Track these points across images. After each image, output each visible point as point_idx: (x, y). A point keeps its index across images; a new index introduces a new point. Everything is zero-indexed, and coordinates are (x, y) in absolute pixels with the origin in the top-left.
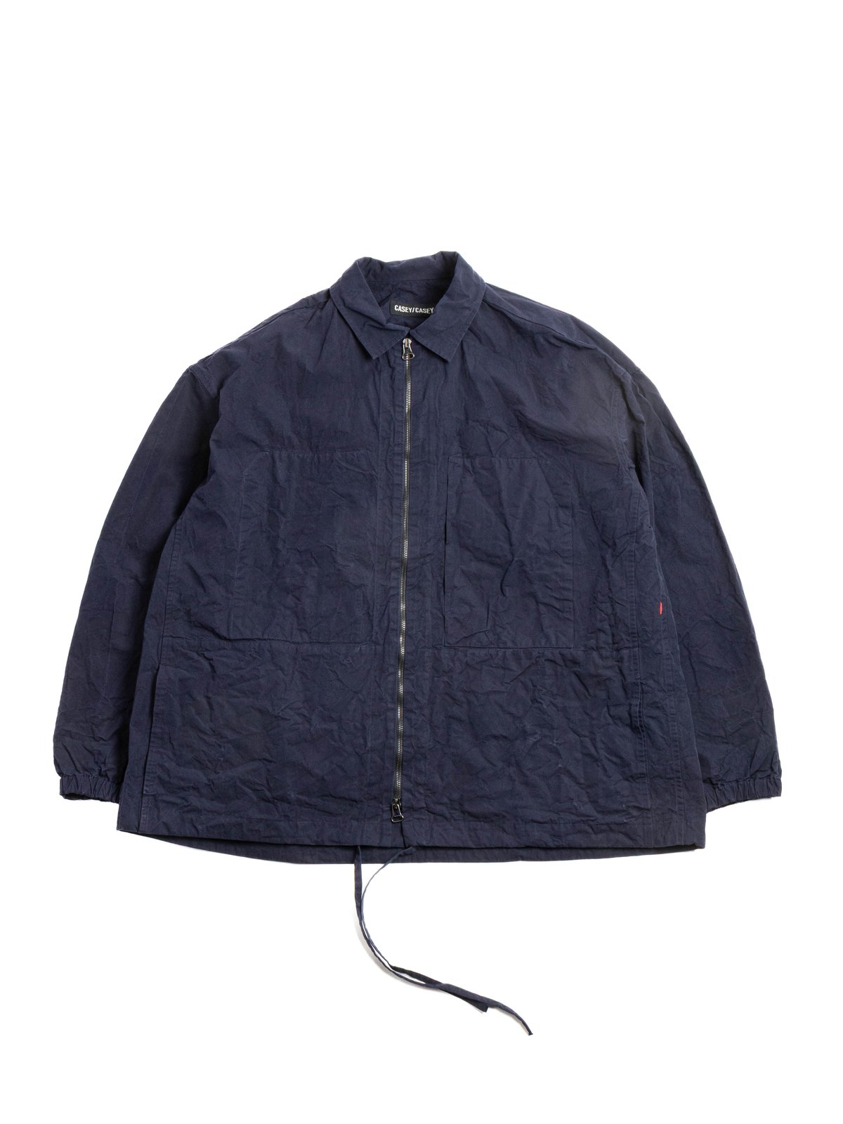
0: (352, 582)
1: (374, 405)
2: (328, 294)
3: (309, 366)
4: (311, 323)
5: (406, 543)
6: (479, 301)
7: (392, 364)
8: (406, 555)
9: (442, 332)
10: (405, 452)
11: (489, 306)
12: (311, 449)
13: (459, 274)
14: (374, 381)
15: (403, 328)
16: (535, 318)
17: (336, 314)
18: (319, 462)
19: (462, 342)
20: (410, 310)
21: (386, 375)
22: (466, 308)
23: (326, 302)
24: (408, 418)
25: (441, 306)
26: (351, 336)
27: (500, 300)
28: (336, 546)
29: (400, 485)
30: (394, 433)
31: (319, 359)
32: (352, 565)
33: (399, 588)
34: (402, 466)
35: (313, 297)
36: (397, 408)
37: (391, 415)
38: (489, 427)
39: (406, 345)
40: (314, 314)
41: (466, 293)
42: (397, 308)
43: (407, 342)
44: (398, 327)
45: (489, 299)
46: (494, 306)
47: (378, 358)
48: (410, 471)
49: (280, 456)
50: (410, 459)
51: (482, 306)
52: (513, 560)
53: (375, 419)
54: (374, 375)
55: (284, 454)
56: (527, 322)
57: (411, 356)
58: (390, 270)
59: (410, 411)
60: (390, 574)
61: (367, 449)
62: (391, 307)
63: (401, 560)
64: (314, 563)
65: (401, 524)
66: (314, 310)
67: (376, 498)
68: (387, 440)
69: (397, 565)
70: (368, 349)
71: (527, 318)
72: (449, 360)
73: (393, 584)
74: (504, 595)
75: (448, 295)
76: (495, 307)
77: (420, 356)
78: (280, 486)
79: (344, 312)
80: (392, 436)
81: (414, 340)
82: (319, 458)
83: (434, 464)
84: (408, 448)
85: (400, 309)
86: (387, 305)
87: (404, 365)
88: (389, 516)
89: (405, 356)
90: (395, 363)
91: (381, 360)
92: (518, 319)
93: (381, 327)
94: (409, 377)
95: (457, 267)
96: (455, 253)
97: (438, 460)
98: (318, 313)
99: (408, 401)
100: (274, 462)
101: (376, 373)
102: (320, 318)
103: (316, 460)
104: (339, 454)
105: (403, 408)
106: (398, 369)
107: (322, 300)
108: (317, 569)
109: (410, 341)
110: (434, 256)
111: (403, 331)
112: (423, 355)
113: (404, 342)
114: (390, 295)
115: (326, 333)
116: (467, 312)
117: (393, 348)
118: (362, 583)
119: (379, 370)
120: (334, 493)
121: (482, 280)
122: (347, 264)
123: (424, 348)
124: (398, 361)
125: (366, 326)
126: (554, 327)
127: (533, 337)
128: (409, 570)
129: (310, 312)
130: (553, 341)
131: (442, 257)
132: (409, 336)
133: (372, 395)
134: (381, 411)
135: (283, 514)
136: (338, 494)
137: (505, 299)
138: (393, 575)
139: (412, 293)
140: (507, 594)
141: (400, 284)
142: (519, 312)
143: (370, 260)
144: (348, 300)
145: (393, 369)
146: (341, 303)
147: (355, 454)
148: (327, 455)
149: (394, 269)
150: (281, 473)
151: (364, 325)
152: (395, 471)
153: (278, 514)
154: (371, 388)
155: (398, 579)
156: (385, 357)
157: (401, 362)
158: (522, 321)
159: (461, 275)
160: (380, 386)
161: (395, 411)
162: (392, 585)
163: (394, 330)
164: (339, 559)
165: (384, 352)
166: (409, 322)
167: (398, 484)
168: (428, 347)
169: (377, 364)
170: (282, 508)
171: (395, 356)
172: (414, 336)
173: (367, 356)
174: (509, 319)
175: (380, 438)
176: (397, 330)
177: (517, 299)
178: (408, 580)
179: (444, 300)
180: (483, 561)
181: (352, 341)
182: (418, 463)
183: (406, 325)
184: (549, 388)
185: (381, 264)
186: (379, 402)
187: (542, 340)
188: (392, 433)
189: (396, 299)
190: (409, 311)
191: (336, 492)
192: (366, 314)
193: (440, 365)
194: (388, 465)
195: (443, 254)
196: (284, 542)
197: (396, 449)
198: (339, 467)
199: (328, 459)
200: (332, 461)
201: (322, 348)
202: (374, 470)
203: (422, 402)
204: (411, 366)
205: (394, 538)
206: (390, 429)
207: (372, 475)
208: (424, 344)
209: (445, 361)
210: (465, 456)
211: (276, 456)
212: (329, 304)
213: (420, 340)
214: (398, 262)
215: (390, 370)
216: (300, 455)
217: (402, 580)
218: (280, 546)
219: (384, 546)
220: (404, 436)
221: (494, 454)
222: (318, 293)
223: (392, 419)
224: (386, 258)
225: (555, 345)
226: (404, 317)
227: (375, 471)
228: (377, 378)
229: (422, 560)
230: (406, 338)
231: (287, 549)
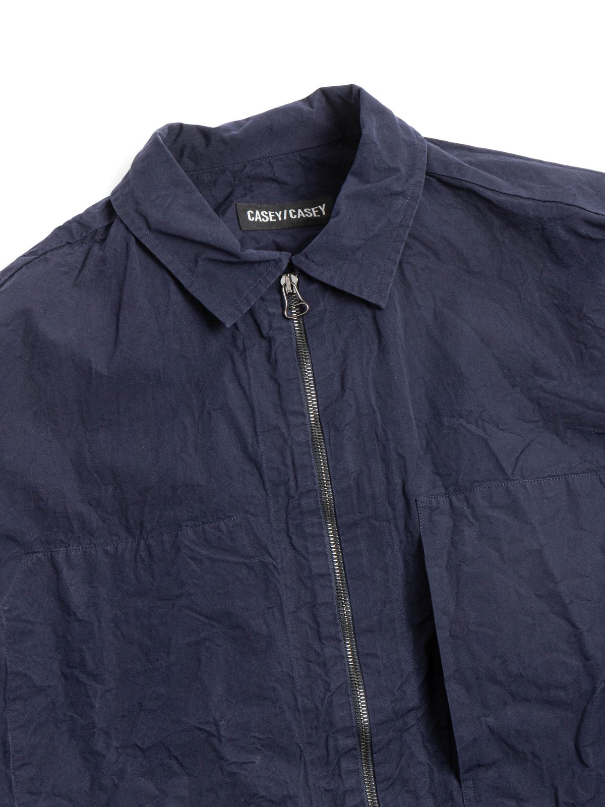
0: (264, 794)
1: (243, 419)
2: (108, 208)
3: (99, 365)
4: (86, 272)
5: (361, 693)
6: (421, 177)
7: (265, 332)
8: (365, 717)
9: (358, 249)
10: (324, 505)
11: (440, 181)
12: (129, 531)
13: (370, 128)
14: (234, 370)
15: (276, 254)
16: (539, 191)
17: (134, 248)
18: (150, 555)
19: (401, 263)
20: (279, 215)
21: (256, 355)
22: (397, 194)
23: (108, 228)
24: (317, 433)
25: (347, 197)
26: (173, 287)
27: (460, 167)
28: (217, 726)
29: (327, 575)
30: (295, 471)
31: (115, 344)
32: (258, 759)
33: (361, 791)
34: (321, 536)
35: (78, 221)
36: (292, 419)
37: (282, 435)
38: (486, 424)
39: (289, 288)
40: (87, 254)
41: (392, 165)
42: (253, 215)
43: (290, 282)
44: (266, 254)
45: (438, 169)
46: (449, 180)
47: (235, 325)
48: (340, 542)
49: (68, 556)
50: (336, 517)
51: (427, 187)
52: (594, 689)
53: (251, 450)
54: (233, 362)
55: (75, 552)
56: (526, 202)
57: (302, 308)
58: (224, 141)
59: (319, 419)
60: (339, 763)
61: (247, 512)
62: (239, 218)
63: (357, 732)
64: (176, 767)
65: (343, 657)
66: (85, 247)
67: (281, 611)
68: (282, 488)
69: (351, 742)
70: (211, 307)
71: (523, 193)
72: (382, 304)
73: (349, 783)
74: (585, 765)
75: (355, 174)
76: (453, 181)
77: (321, 307)
78: (78, 620)
79: (150, 242)
80: (292, 479)
81: (302, 274)
82: (148, 547)
83: (388, 521)
84: (328, 494)
85: (258, 218)
86: (231, 212)
87: (290, 329)
88: (316, 645)
89: (290, 309)
90: (271, 327)
91: (241, 326)
92: (503, 198)
93: (232, 259)
94: (304, 352)
95: (364, 116)
96: (351, 87)
97: (394, 509)
98: (96, 249)
99: (312, 402)
100: (57, 571)
101: (236, 355)
102: (103, 260)
103: (143, 553)
104: (190, 532)
105: (304, 415)
106: (280, 338)
107: (99, 223)
108: (185, 780)
109: (295, 279)
110: (308, 100)
111: (277, 262)
112: (327, 303)
113: (283, 282)
114: (231, 193)
115: (121, 290)
116: (401, 202)
117: (261, 297)
118: (285, 792)
119: (242, 348)
120: (193, 614)
121: (417, 134)
122: (138, 142)
123: (326, 287)
124: (278, 323)
125: (200, 263)
126: (581, 202)
127: (543, 229)
128: (375, 749)
129: (78, 253)
130: (584, 230)
131: (324, 99)
132: (291, 269)
133: (235, 399)
134: (259, 430)
135: (95, 677)
136: (201, 614)
137: (470, 163)
138: (346, 764)
139: (275, 180)
140: (591, 761)
141: (247, 169)
142: (504, 185)
143: (181, 127)
144: (155, 215)
145: (270, 340)
146: (140, 223)
147: (224, 528)
148: (165, 537)
149: (233, 138)
150: (77, 595)
151: (196, 262)
152: (311, 549)
153: (83, 677)
154: (231, 387)
155: (357, 771)
156: (250, 320)
157: (283, 324)
158: (515, 201)
159: (374, 131)
160: (249, 379)
161: (288, 426)
162: (347, 786)
163: (259, 262)
164: (229, 752)
165: (246, 309)
166: (282, 240)
167: (321, 575)
168: (335, 284)
169: (234, 339)
170: (90, 665)
171: (269, 314)
172: (304, 269)
173: (211, 322)
174: (487, 201)
175: (268, 485)
176: (268, 261)
177: (492, 158)
178: (378, 770)
179: (351, 184)
180: (528, 700)
181: (176, 297)
182: (355, 524)
183: (279, 248)
184: (595, 327)
185: (204, 132)
186: (253, 412)
187: (562, 232)
188: (290, 471)
189: (248, 198)
190: (276, 217)
191: (196, 612)
192: (197, 238)
193: (365, 316)
194: (294, 537)
195: (325, 93)
196: (107, 734)
197: (304, 502)
198: (194, 559)
199: (168, 546)
200: (178, 549)
201: (118, 319)
202: (268, 553)
203: (342, 397)
204: (305, 331)
205: (333, 687)
206: (285, 464)
207: (264, 565)
208: (325, 279)
209: (374, 307)
210: (451, 489)
211: (60, 557)
212: (116, 231)
213: (315, 273)
214: (238, 124)
215: (264, 343)
216: (109, 548)
217: (366, 773)
218: (100, 746)
219: (317, 709)
220: (316, 474)
221: (509, 472)
222: (88, 211)
223: (286, 441)
224: (212, 121)
225: (591, 239)
226: (270, 231)
227: (270, 556)
228: (240, 365)
229: (399, 723)
230: (285, 273)
231: (117, 748)
